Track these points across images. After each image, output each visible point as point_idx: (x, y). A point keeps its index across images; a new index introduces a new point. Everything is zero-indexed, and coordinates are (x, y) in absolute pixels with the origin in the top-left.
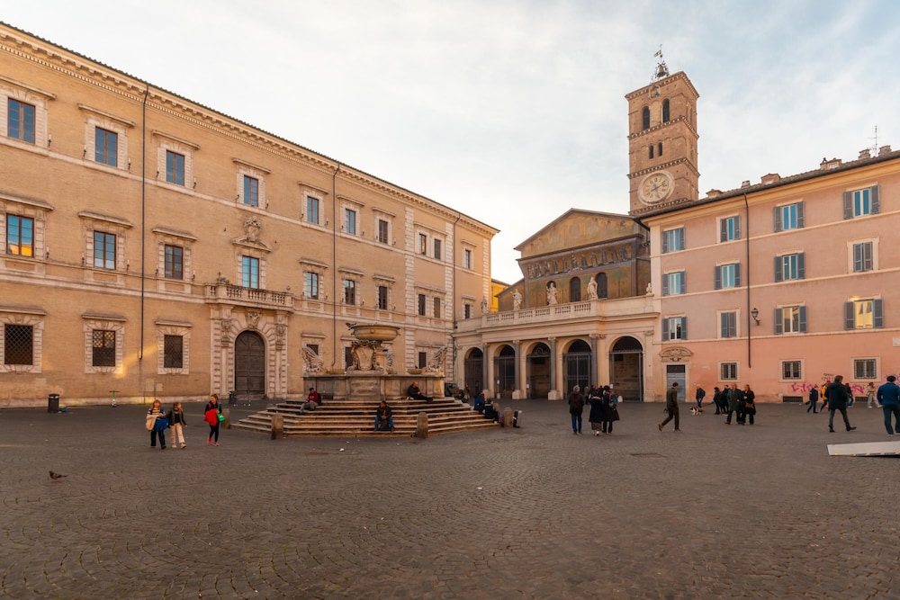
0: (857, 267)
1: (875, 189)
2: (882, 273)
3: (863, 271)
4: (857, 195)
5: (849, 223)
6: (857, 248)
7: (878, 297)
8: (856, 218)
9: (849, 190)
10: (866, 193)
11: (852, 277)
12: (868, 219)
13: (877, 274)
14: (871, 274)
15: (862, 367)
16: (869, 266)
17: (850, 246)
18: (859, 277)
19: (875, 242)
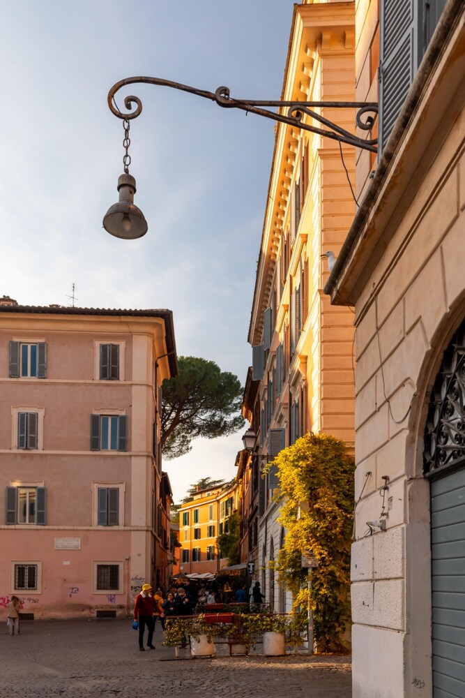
0: (21, 444)
1: (42, 346)
2: (46, 455)
3: (27, 449)
4: (25, 348)
5: (14, 383)
6: (22, 417)
7: (41, 485)
8: (22, 379)
9: (16, 340)
10: (33, 349)
11: (16, 455)
12: (34, 383)
13: (41, 456)
14: (36, 454)
15: (24, 572)
16: (33, 444)
17: (15, 414)
18: (23, 456)
19: (41, 414)
